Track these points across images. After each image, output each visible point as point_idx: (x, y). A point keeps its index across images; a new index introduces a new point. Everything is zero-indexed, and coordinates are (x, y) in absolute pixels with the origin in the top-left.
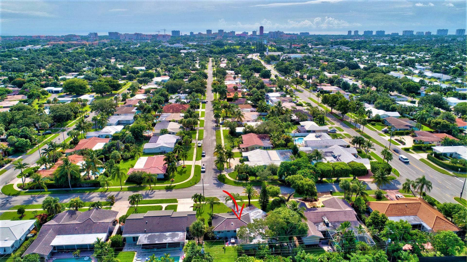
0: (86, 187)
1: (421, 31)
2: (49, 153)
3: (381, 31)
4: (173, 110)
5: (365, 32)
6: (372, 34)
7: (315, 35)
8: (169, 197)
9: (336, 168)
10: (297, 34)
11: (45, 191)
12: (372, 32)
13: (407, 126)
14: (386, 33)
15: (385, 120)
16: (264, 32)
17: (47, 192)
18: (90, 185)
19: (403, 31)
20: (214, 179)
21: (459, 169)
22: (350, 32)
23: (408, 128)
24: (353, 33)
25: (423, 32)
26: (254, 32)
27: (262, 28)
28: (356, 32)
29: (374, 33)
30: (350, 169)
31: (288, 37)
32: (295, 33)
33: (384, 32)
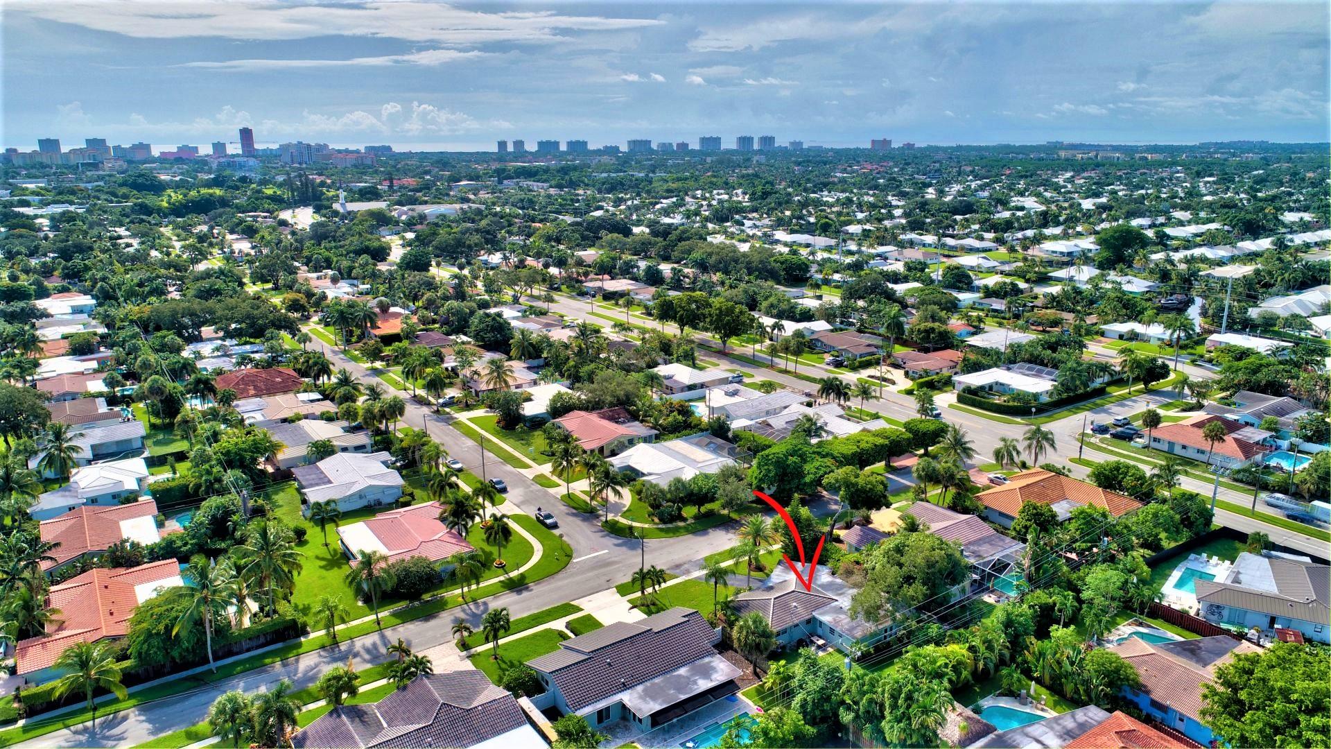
0: (248, 650)
1: (667, 141)
2: (22, 579)
3: (578, 142)
4: (255, 389)
5: (541, 144)
6: (558, 148)
7: (411, 153)
8: (545, 605)
9: (863, 445)
10: (358, 152)
11: (117, 700)
12: (556, 144)
13: (869, 345)
14: (591, 147)
15: (817, 340)
16: (256, 146)
17: (124, 701)
18: (262, 640)
19: (629, 142)
20: (601, 534)
21: (1034, 410)
22: (502, 145)
23: (873, 349)
24: (510, 148)
25: (671, 144)
26: (219, 147)
27: (246, 135)
28: (519, 144)
29: (563, 148)
30: (887, 442)
31: (351, 160)
32: (352, 147)
33: (585, 143)
